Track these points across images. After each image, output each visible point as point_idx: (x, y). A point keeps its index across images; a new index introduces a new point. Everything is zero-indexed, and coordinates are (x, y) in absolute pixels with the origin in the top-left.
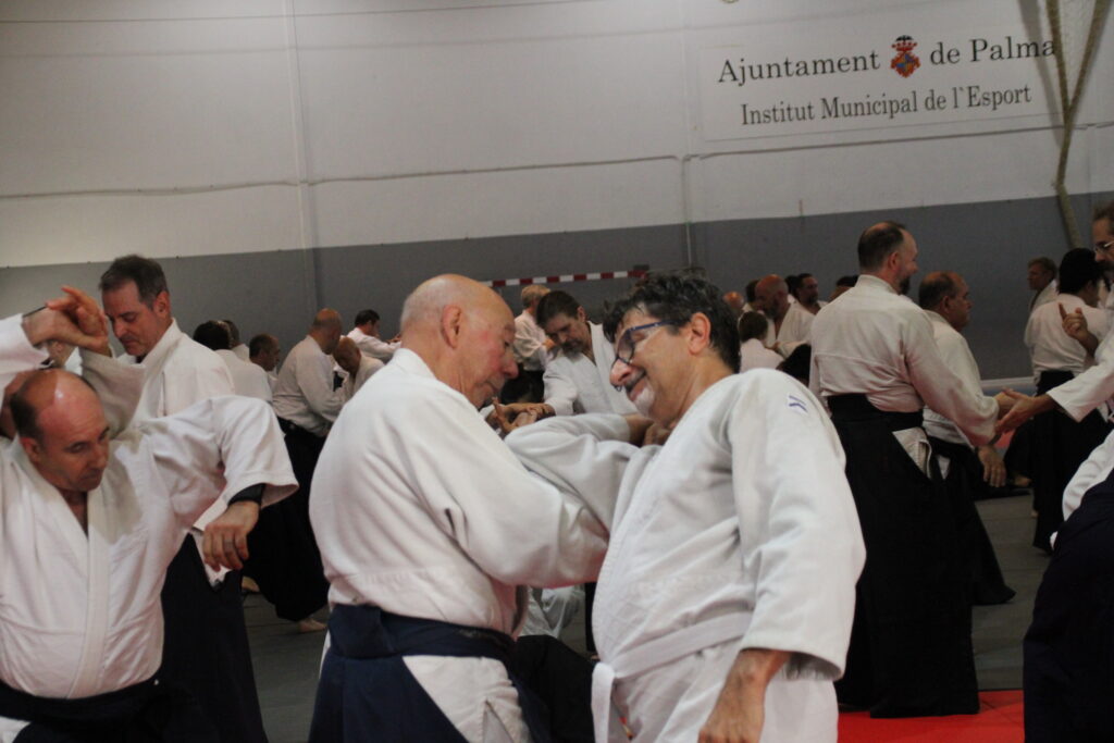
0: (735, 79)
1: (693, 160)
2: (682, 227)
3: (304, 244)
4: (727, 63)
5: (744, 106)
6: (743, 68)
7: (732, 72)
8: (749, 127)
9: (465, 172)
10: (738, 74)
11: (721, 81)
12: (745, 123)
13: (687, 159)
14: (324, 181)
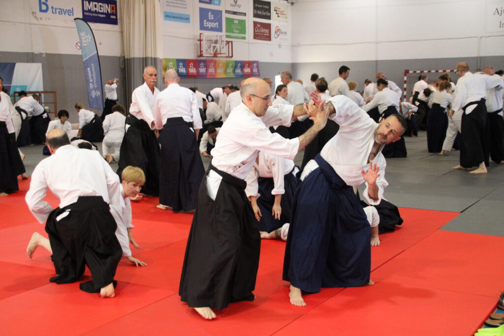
0: (499, 14)
1: (483, 38)
2: (478, 57)
3: (374, 59)
4: (497, 9)
5: (501, 22)
6: (501, 11)
7: (498, 12)
8: (501, 28)
9: (417, 40)
10: (500, 12)
11: (494, 14)
12: (500, 27)
13: (481, 37)
14: (380, 42)
